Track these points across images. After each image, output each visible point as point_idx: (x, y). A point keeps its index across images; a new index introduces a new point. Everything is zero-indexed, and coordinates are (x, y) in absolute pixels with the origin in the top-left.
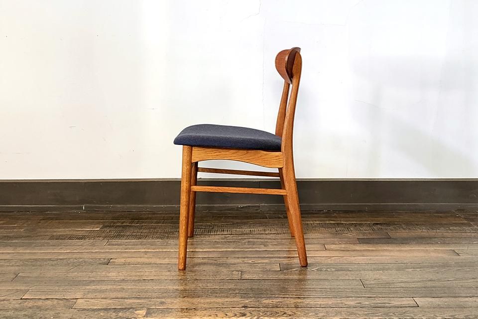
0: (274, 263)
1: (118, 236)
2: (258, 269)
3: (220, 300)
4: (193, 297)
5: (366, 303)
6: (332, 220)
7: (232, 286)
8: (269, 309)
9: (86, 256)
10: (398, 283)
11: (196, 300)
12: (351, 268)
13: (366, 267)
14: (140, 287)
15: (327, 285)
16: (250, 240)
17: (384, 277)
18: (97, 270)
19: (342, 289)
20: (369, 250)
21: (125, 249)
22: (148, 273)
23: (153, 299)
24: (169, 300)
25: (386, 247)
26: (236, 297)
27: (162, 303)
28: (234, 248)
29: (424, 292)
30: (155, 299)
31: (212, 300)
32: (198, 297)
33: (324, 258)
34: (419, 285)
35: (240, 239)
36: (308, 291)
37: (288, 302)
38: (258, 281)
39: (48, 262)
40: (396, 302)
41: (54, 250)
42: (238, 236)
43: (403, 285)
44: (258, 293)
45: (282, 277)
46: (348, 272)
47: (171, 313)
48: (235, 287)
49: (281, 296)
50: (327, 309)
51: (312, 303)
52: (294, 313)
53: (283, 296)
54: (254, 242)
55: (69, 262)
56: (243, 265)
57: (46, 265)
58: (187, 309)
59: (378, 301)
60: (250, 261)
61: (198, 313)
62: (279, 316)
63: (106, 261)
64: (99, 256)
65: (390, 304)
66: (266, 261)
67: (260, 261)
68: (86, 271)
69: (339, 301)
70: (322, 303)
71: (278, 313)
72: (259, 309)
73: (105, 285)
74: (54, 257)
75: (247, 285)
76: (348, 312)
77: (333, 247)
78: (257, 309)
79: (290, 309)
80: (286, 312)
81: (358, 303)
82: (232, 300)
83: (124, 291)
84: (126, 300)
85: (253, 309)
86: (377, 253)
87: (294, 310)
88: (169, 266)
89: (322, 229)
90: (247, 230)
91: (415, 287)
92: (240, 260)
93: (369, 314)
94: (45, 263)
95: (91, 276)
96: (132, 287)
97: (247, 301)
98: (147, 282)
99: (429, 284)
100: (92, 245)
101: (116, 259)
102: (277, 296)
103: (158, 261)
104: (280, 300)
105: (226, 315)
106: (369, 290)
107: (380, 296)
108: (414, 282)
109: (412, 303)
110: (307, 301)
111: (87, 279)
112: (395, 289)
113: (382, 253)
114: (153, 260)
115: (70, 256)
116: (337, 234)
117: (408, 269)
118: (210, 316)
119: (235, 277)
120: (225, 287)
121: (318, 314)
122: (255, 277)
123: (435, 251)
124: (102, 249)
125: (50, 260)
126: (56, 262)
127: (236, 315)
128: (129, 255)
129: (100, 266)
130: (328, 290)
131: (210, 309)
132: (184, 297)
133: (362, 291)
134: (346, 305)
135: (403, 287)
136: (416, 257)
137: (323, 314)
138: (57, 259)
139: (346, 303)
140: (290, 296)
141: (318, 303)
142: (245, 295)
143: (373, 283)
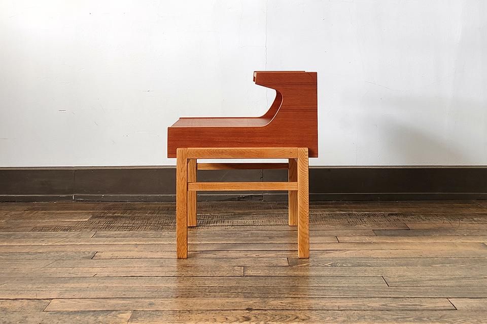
0: (281, 257)
1: (108, 227)
2: (263, 264)
3: (219, 301)
4: (188, 297)
5: (394, 305)
6: (343, 211)
7: (233, 284)
8: (278, 312)
9: (69, 249)
10: (426, 281)
11: (191, 301)
12: (370, 263)
13: (387, 262)
14: (127, 285)
15: (344, 283)
16: (253, 232)
17: (409, 274)
18: (79, 266)
19: (362, 287)
20: (387, 243)
21: (114, 242)
22: (138, 268)
23: (140, 300)
24: (159, 301)
25: (406, 240)
26: (238, 297)
27: (150, 304)
28: (236, 240)
29: (459, 291)
30: (143, 300)
31: (210, 301)
32: (194, 297)
33: (337, 252)
34: (452, 283)
35: (242, 231)
36: (323, 289)
37: (300, 303)
38: (264, 278)
39: (26, 256)
40: (428, 304)
41: (34, 243)
42: (240, 228)
43: (433, 283)
44: (265, 293)
45: (291, 273)
46: (368, 268)
47: (161, 317)
48: (237, 285)
49: (291, 296)
50: (348, 312)
51: (328, 304)
52: (308, 317)
53: (294, 296)
54: (258, 233)
55: (49, 256)
56: (247, 259)
57: (22, 259)
58: (180, 312)
59: (407, 302)
60: (254, 255)
61: (193, 316)
62: (290, 320)
63: (90, 254)
64: (83, 249)
65: (422, 306)
66: (273, 255)
67: (265, 255)
68: (66, 266)
69: (360, 302)
70: (341, 304)
71: (289, 317)
72: (266, 312)
73: (86, 283)
74: (33, 250)
75: (250, 283)
76: (373, 316)
77: (347, 239)
78: (264, 312)
79: (303, 311)
80: (299, 315)
81: (383, 305)
82: (233, 301)
83: (107, 290)
84: (108, 301)
85: (259, 312)
86: (397, 247)
87: (308, 313)
88: (162, 261)
89: (333, 220)
90: (250, 222)
91: (448, 286)
92: (242, 254)
93: (398, 318)
94: (22, 257)
95: (71, 272)
96: (117, 285)
97: (251, 302)
98: (135, 279)
99: (464, 282)
100: (78, 237)
101: (102, 252)
102: (286, 296)
103: (150, 255)
104: (290, 300)
105: (227, 319)
106: (394, 289)
107: (408, 296)
108: (445, 280)
109: (447, 305)
110: (322, 303)
111: (66, 275)
112: (424, 288)
113: (402, 247)
114: (144, 254)
115: (51, 249)
116: (349, 225)
117: (435, 264)
118: (208, 320)
119: (238, 273)
120: (225, 285)
121: (336, 318)
122: (260, 273)
123: (463, 244)
124: (88, 241)
125: (28, 253)
126: (34, 256)
127: (238, 320)
128: (117, 248)
129: (83, 261)
130: (347, 289)
131: (208, 312)
132: (177, 297)
133: (386, 290)
134: (369, 307)
135: (434, 286)
136: (442, 250)
137: (343, 318)
138: (36, 253)
139: (368, 305)
140: (303, 296)
141: (336, 304)
142: (248, 295)
143: (397, 280)
